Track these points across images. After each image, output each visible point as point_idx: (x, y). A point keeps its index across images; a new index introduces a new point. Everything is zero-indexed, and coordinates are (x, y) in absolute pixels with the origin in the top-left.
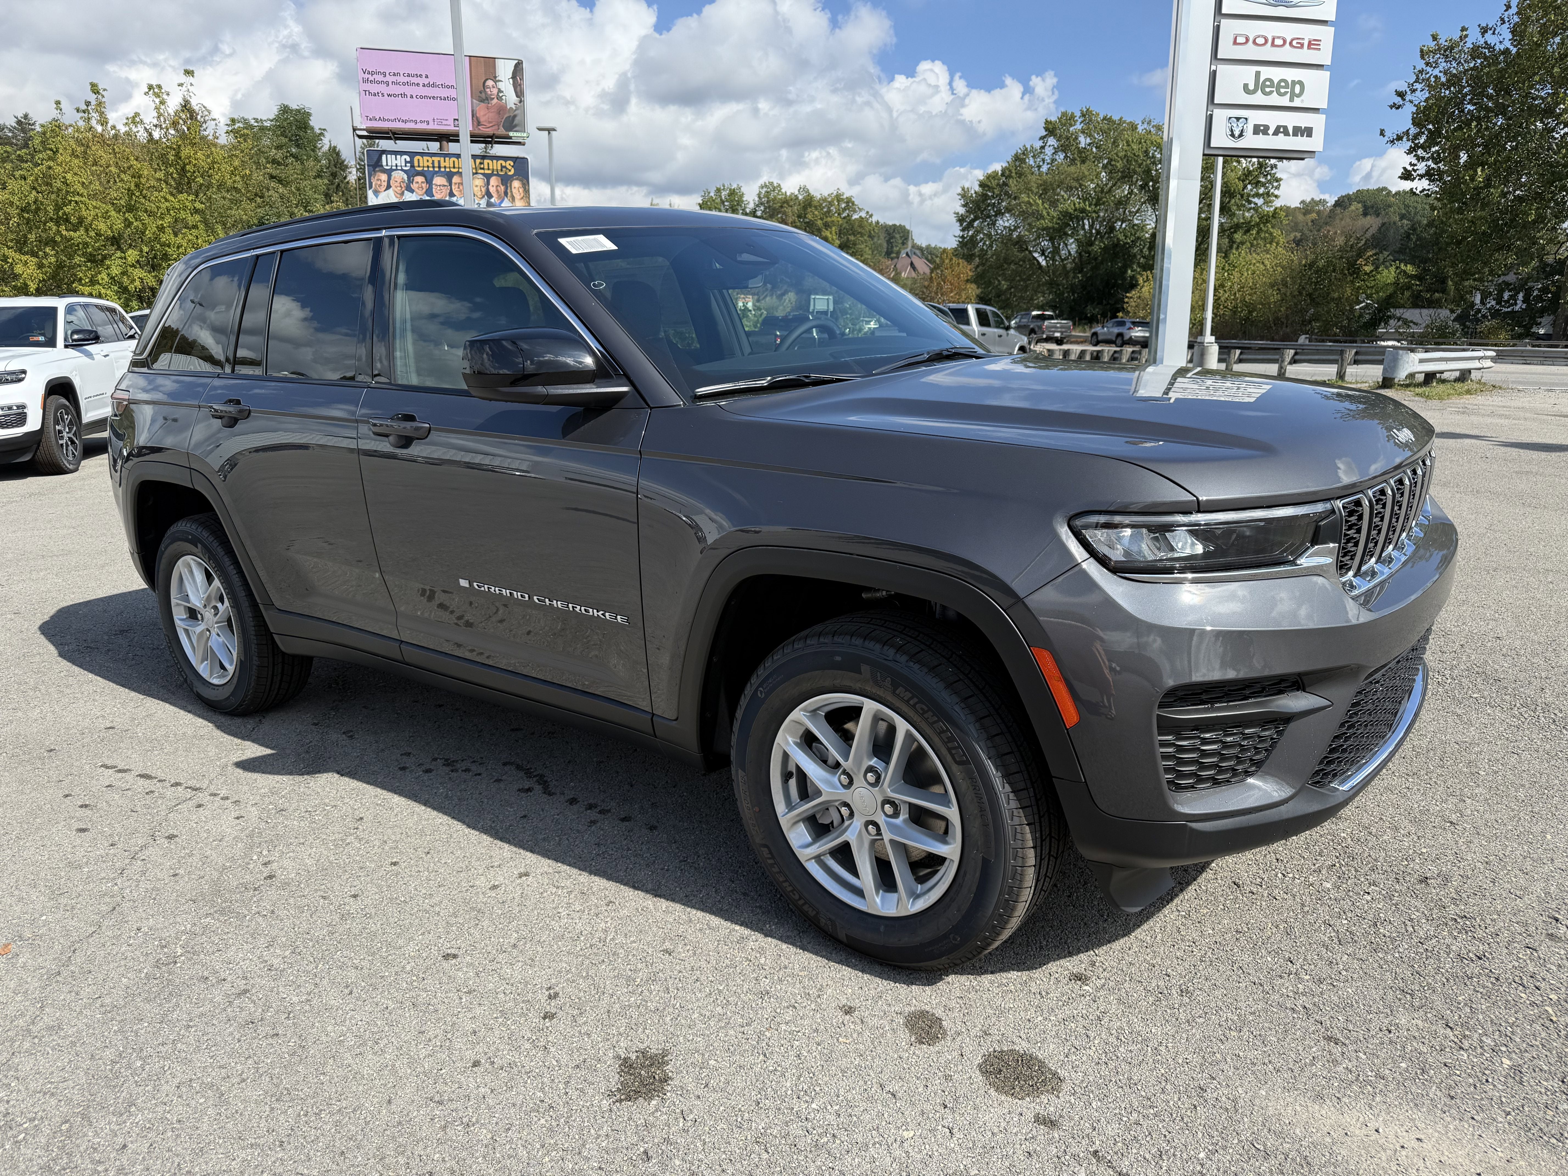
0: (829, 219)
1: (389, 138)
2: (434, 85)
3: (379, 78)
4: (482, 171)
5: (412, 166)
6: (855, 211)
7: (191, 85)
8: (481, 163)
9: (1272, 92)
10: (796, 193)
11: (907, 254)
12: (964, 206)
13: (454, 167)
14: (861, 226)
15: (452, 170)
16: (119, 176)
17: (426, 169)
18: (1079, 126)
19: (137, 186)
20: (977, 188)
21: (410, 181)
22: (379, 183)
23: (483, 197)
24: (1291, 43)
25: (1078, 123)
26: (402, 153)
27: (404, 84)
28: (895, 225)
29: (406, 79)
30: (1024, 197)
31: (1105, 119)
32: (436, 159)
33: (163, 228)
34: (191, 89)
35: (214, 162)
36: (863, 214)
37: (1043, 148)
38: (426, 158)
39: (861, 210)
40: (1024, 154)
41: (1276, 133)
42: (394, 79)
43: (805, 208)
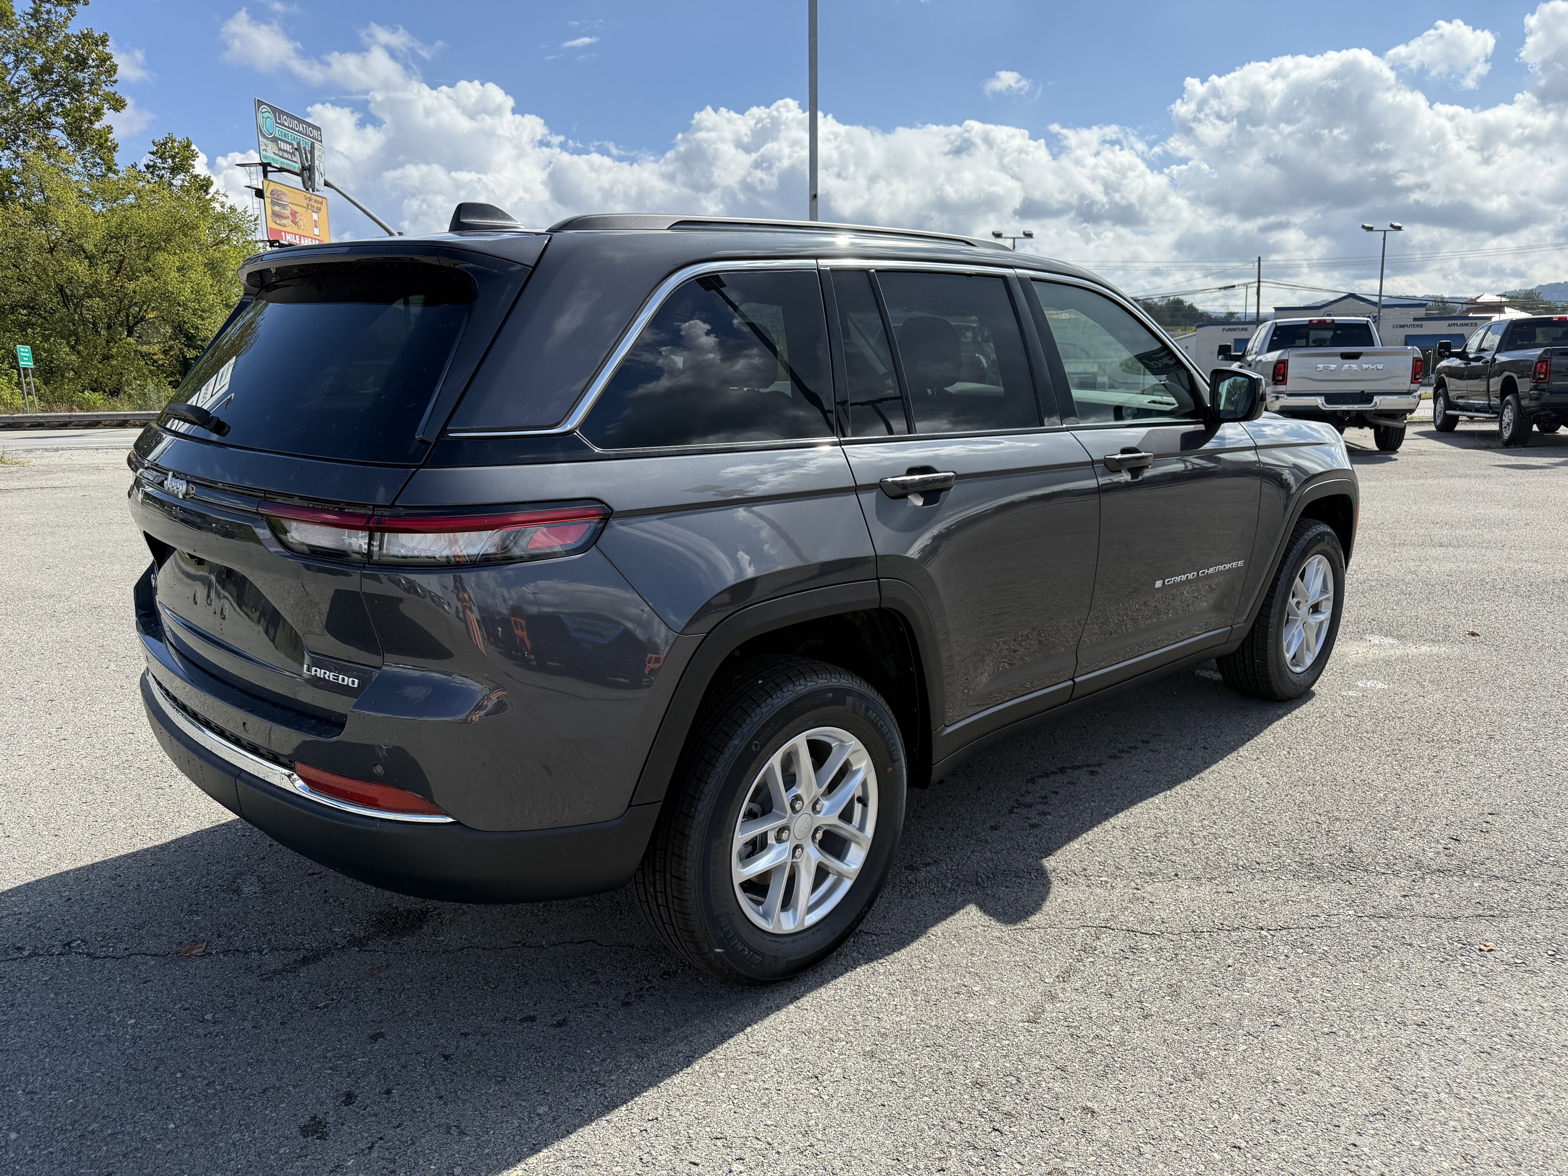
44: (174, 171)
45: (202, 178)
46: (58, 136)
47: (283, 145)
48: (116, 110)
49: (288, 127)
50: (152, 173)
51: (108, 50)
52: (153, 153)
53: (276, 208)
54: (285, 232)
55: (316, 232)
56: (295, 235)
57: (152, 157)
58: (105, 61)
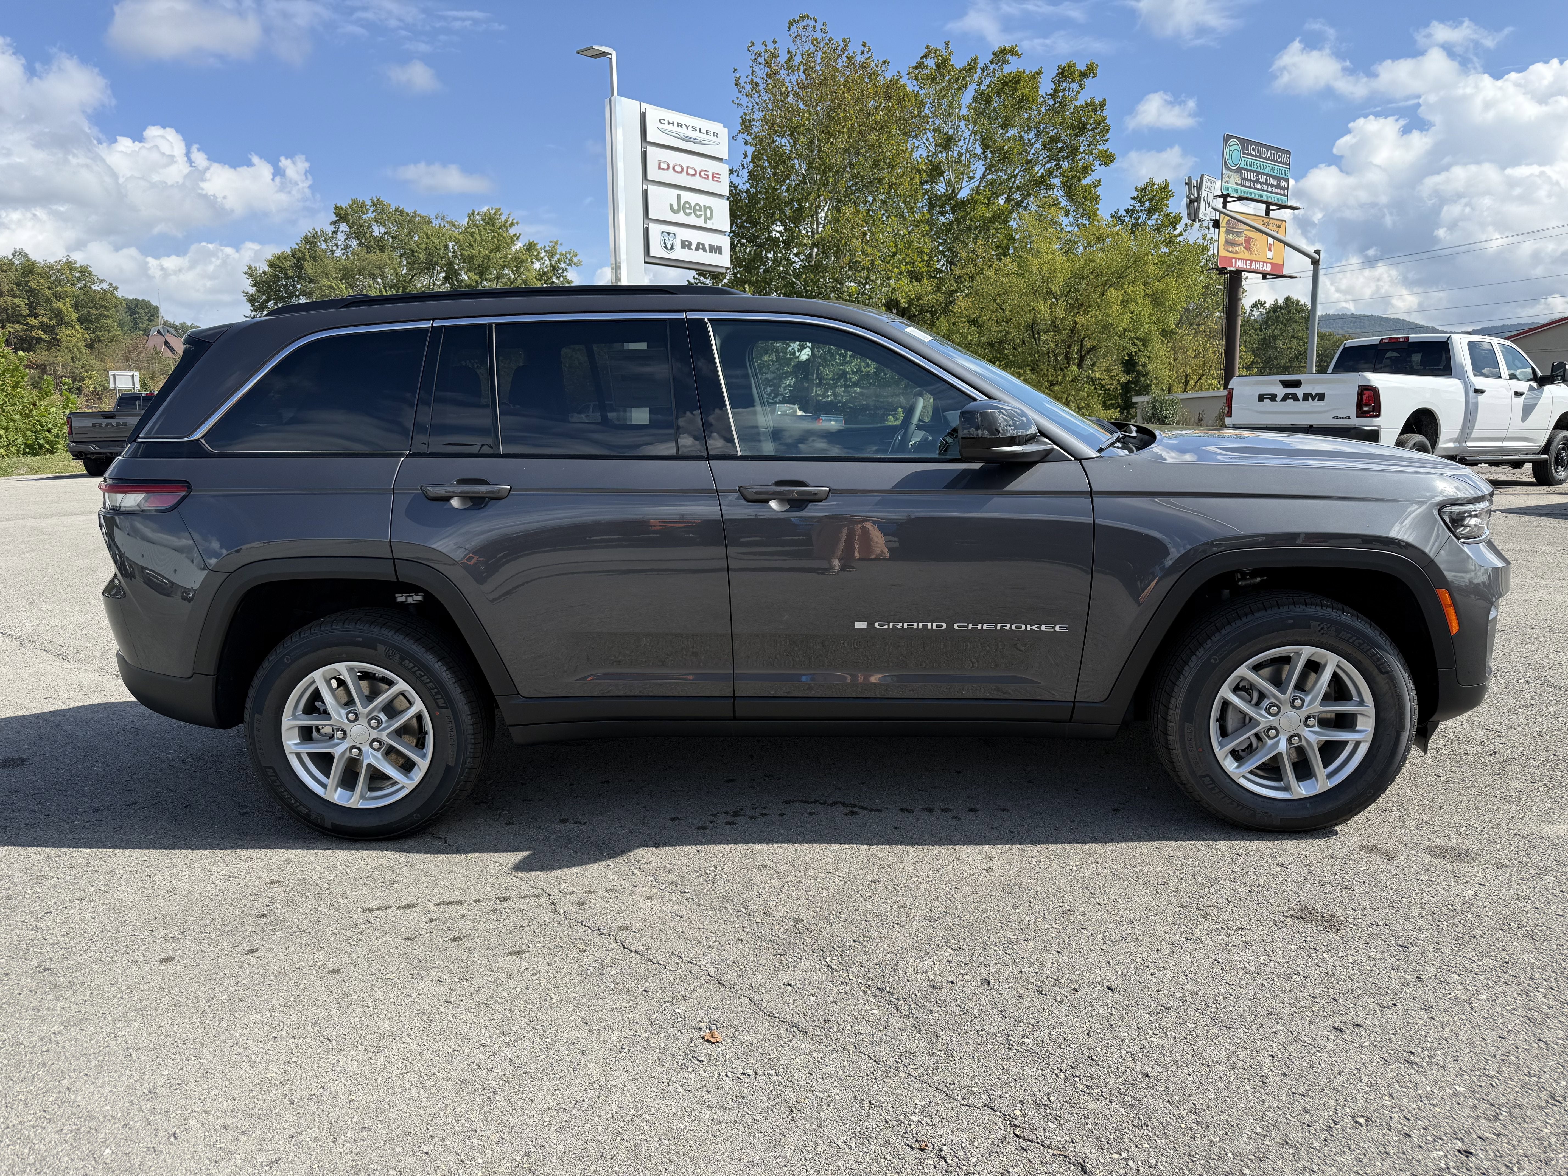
0: (60, 289)
6: (94, 283)
9: (690, 213)
10: (11, 257)
11: (159, 332)
12: (254, 286)
14: (104, 299)
18: (371, 215)
20: (267, 269)
24: (700, 174)
25: (370, 212)
28: (136, 300)
30: (325, 282)
31: (397, 210)
36: (105, 286)
37: (335, 232)
39: (102, 281)
40: (313, 236)
41: (697, 249)
43: (25, 274)
44: (1150, 212)
45: (1173, 215)
46: (1058, 194)
47: (1246, 174)
48: (1106, 165)
49: (1256, 156)
50: (1131, 216)
51: (1104, 114)
52: (1134, 198)
53: (1231, 237)
54: (1236, 259)
55: (1270, 255)
56: (1246, 260)
57: (1133, 202)
58: (1099, 123)
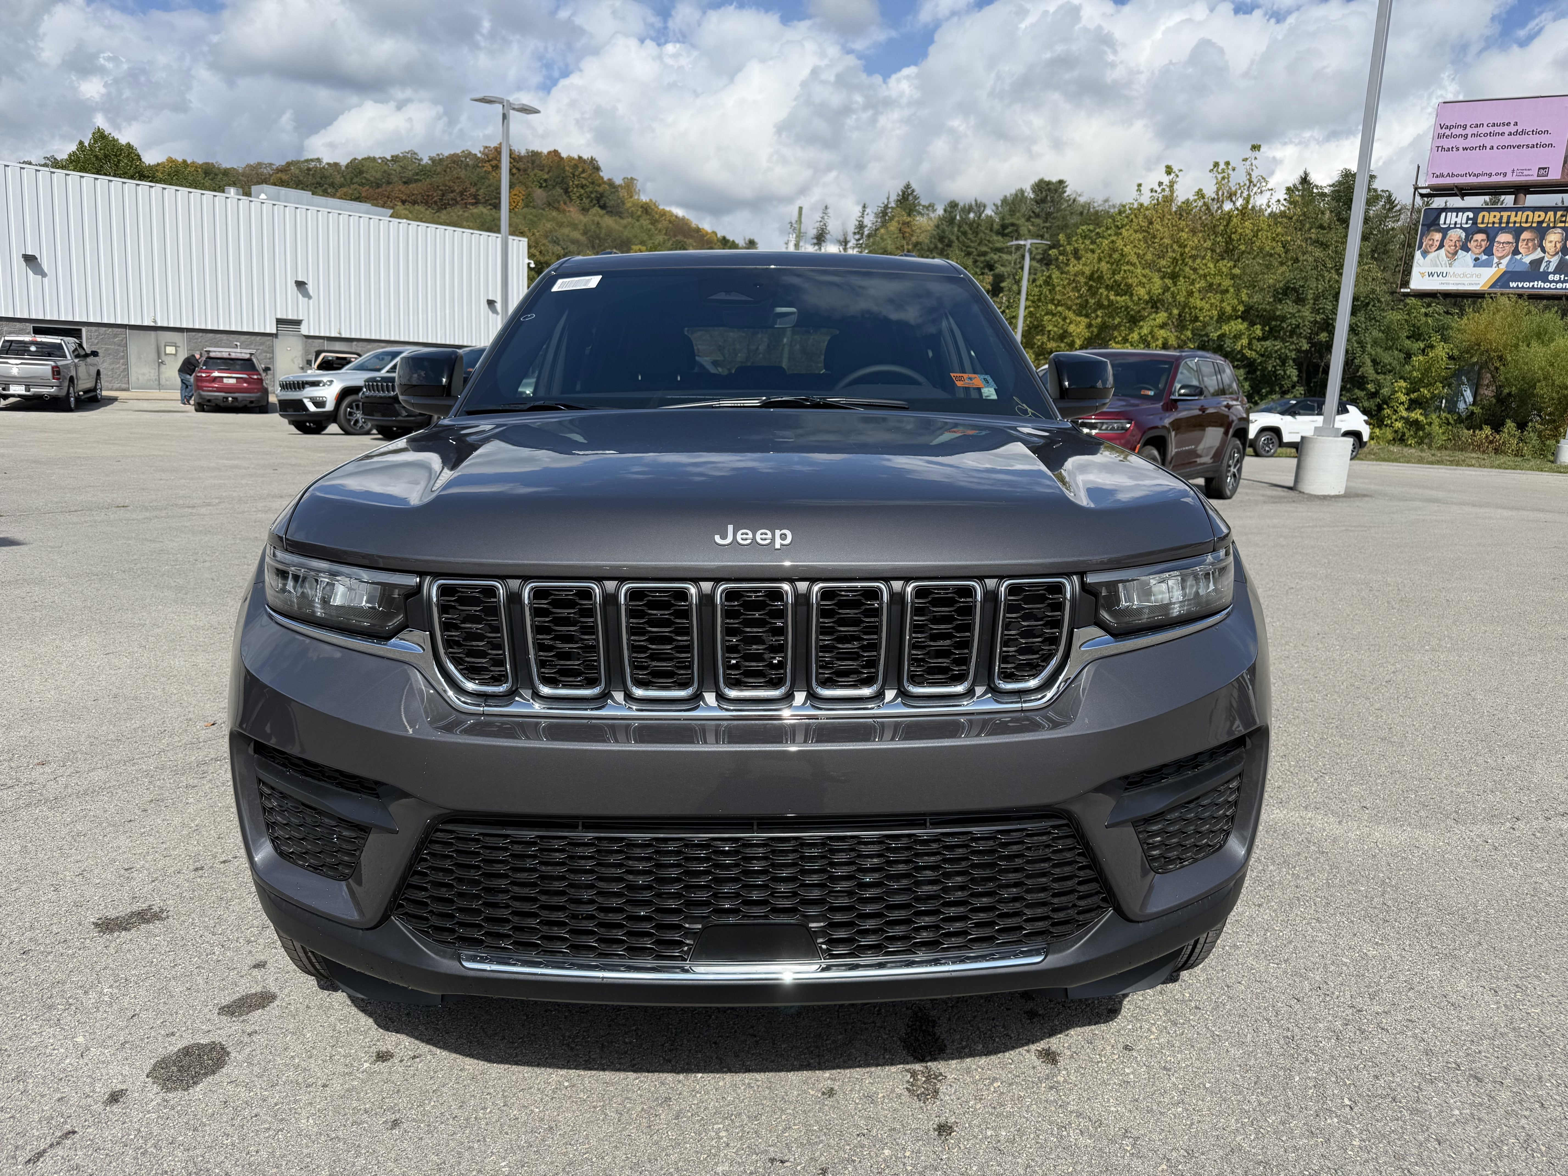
1: (1455, 195)
2: (1523, 132)
3: (1459, 131)
4: (1563, 225)
5: (1475, 223)
7: (1256, 158)
8: (1562, 216)
13: (1526, 222)
15: (1524, 225)
16: (1172, 247)
17: (1490, 225)
19: (1182, 255)
21: (1468, 238)
22: (1431, 242)
23: (1557, 253)
26: (1464, 210)
27: (1486, 135)
29: (1491, 129)
32: (1505, 214)
33: (1192, 293)
34: (1254, 162)
35: (1258, 231)
38: (1492, 214)
42: (1475, 131)
